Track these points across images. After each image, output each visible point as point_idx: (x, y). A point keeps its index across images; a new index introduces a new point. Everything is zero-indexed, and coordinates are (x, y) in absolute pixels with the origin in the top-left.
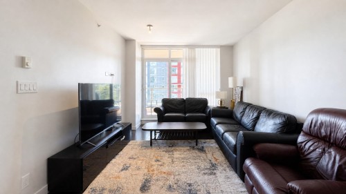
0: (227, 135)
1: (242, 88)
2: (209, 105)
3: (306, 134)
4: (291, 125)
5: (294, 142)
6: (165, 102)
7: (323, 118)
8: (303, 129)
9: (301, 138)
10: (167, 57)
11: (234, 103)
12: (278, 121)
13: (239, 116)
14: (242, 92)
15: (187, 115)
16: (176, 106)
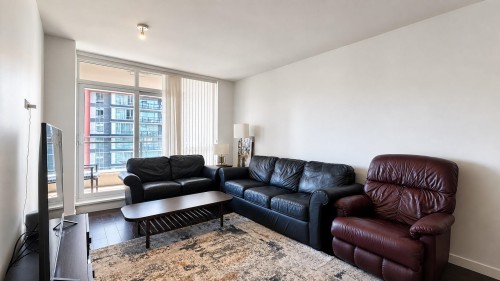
1: (253, 139)
6: (133, 165)
8: (370, 176)
9: (368, 187)
10: (132, 83)
13: (263, 175)
14: (253, 144)
15: (183, 183)
16: (155, 170)
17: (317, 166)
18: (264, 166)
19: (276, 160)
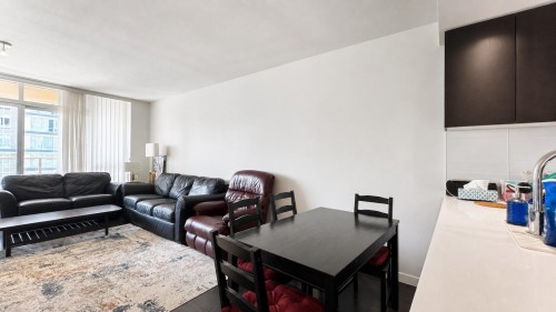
0: (158, 209)
1: (165, 157)
2: (112, 181)
3: (233, 190)
4: (220, 187)
5: (223, 198)
7: (242, 177)
8: (230, 187)
9: (228, 194)
11: (154, 176)
12: (211, 185)
13: (165, 189)
14: (165, 162)
15: (74, 199)
16: (43, 187)
17: (202, 180)
18: (167, 181)
19: (177, 175)
